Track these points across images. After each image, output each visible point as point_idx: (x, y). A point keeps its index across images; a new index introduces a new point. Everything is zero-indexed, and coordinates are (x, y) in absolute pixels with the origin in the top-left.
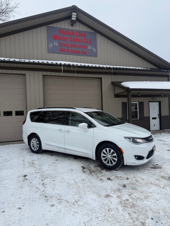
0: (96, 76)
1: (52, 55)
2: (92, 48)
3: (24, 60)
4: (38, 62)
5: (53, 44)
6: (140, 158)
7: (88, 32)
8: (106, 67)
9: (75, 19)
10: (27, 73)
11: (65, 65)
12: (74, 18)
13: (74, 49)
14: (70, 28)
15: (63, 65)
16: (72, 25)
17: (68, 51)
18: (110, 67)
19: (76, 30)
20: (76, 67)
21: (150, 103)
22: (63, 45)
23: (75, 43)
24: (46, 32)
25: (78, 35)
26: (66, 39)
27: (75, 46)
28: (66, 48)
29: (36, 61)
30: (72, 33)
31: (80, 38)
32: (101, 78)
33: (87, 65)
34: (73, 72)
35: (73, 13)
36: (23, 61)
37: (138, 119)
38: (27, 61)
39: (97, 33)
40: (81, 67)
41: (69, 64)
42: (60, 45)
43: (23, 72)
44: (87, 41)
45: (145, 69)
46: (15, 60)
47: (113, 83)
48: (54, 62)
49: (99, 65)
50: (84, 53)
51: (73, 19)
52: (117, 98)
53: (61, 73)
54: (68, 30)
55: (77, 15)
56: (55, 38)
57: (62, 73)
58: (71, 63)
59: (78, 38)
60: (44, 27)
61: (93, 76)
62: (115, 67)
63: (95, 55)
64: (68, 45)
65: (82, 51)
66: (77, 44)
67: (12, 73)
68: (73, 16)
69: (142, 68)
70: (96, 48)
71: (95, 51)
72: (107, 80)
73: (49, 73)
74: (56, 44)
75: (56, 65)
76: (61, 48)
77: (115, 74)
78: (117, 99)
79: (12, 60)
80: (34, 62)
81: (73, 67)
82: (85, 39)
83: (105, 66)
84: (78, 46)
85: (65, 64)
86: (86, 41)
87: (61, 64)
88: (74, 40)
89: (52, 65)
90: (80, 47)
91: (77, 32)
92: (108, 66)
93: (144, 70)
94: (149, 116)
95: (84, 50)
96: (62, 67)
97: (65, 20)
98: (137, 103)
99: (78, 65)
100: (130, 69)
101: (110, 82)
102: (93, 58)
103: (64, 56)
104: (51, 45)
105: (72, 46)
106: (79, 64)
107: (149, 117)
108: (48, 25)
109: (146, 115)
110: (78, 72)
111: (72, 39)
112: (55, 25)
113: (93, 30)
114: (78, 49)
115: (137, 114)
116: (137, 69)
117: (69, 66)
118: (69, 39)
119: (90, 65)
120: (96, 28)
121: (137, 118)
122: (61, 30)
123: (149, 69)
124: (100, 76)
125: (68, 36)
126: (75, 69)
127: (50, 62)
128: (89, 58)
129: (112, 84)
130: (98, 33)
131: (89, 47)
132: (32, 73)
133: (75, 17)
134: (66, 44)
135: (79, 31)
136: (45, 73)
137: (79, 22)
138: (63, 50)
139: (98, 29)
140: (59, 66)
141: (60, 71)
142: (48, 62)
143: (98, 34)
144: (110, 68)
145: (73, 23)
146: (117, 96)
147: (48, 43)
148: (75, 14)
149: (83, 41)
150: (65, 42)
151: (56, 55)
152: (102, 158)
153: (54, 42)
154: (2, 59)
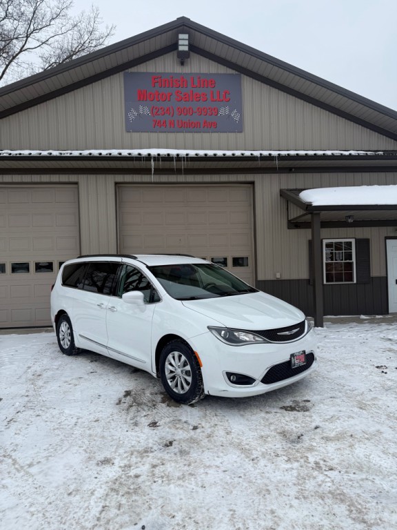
0: (241, 178)
1: (136, 135)
2: (231, 111)
3: (70, 152)
4: (100, 154)
5: (137, 110)
6: (242, 380)
7: (221, 74)
8: (259, 156)
9: (186, 48)
10: (82, 179)
11: (158, 158)
12: (183, 45)
13: (185, 118)
14: (178, 69)
15: (155, 158)
16: (182, 64)
17: (172, 124)
18: (270, 154)
19: (191, 73)
20: (184, 161)
21: (387, 241)
22: (160, 111)
23: (187, 105)
24: (123, 85)
25: (196, 83)
26: (167, 97)
27: (189, 111)
28: (167, 118)
29: (95, 152)
30: (181, 81)
31: (199, 91)
32: (253, 183)
33: (210, 153)
34: (179, 171)
35: (181, 36)
36: (68, 155)
37: (355, 282)
38: (76, 153)
39: (242, 75)
40: (197, 159)
41: (168, 155)
42: (155, 111)
43: (73, 178)
44: (219, 95)
45: (369, 153)
46: (51, 154)
47: (283, 194)
48: (135, 152)
49: (243, 152)
50: (211, 127)
51: (181, 48)
52: (296, 230)
53: (149, 176)
54: (172, 75)
55: (189, 39)
56: (142, 96)
57: (152, 176)
58: (173, 152)
59: (196, 90)
60: (118, 74)
61: (233, 178)
62: (284, 153)
63: (238, 128)
64: (171, 110)
65: (205, 122)
66: (194, 105)
67: (33, 181)
68: (180, 42)
69: (359, 152)
70: (240, 111)
71: (237, 118)
72: (268, 188)
73: (128, 178)
74: (145, 110)
75: (139, 158)
76: (158, 118)
77: (289, 170)
78: (294, 232)
79: (45, 153)
80: (90, 154)
81: (176, 161)
82: (212, 93)
83: (257, 153)
84: (195, 110)
85: (159, 155)
86: (215, 97)
87: (149, 155)
88: (187, 98)
89: (129, 158)
90: (201, 111)
91: (193, 79)
92: (266, 153)
93: (366, 157)
94: (383, 274)
95: (210, 119)
96: (152, 162)
97: (165, 53)
98: (351, 243)
99: (189, 156)
100: (324, 157)
101: (276, 191)
102: (232, 135)
103: (162, 136)
104: (133, 114)
105: (181, 111)
106: (192, 153)
107: (386, 278)
108: (127, 71)
109: (375, 272)
110: (188, 171)
111: (182, 95)
112: (142, 68)
113: (233, 69)
114: (195, 118)
115: (351, 269)
116: (345, 156)
117: (168, 158)
118: (173, 98)
119: (220, 153)
120: (239, 63)
121: (352, 280)
122: (157, 79)
123: (382, 153)
124: (249, 177)
125: (173, 90)
126: (183, 165)
127: (125, 153)
128: (224, 135)
129: (281, 195)
130: (245, 74)
131: (224, 111)
132: (92, 178)
133: (186, 42)
134: (168, 109)
135: (199, 75)
136: (120, 178)
137: (198, 54)
138: (159, 122)
139: (244, 65)
140: (146, 160)
141: (147, 171)
142: (120, 154)
143: (245, 76)
144: (270, 157)
145: (183, 58)
146: (294, 224)
147: (127, 110)
148: (186, 36)
149: (209, 97)
150: (166, 105)
151: (145, 135)
152: (166, 373)
153: (141, 107)
154: (5, 153)
